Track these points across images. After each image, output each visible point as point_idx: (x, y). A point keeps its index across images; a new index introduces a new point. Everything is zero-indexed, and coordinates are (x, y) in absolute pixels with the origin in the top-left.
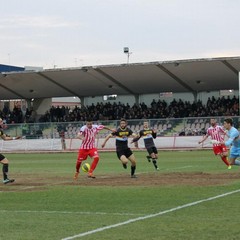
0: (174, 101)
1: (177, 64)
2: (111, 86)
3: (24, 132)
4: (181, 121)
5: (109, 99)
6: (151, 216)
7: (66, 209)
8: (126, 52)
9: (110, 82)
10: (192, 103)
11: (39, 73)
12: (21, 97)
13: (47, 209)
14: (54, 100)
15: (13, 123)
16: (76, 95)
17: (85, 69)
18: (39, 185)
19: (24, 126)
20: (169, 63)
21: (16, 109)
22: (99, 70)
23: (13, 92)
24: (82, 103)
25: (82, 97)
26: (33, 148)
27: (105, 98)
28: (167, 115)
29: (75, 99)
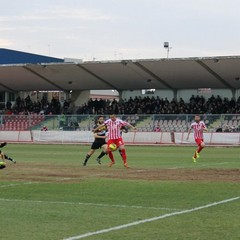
0: (213, 98)
1: (216, 60)
2: (149, 81)
3: (61, 124)
4: (218, 118)
5: (147, 93)
6: (186, 211)
7: (102, 201)
8: (166, 46)
9: (149, 77)
10: (230, 100)
11: (79, 65)
12: (60, 89)
13: (83, 201)
14: (92, 92)
15: (51, 114)
16: (114, 88)
17: (124, 63)
18: (76, 176)
19: (61, 118)
20: (209, 59)
21: (54, 100)
22: (138, 63)
23: (53, 84)
24: (120, 96)
25: (120, 91)
26: (70, 139)
27: (144, 92)
28: (205, 110)
29: (114, 92)
